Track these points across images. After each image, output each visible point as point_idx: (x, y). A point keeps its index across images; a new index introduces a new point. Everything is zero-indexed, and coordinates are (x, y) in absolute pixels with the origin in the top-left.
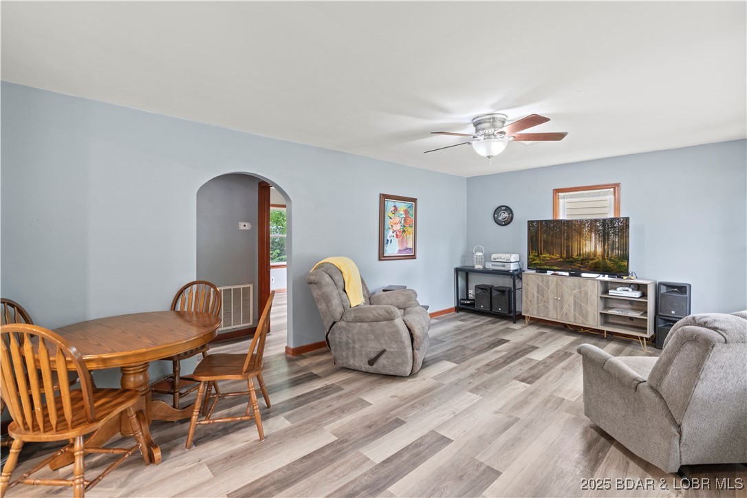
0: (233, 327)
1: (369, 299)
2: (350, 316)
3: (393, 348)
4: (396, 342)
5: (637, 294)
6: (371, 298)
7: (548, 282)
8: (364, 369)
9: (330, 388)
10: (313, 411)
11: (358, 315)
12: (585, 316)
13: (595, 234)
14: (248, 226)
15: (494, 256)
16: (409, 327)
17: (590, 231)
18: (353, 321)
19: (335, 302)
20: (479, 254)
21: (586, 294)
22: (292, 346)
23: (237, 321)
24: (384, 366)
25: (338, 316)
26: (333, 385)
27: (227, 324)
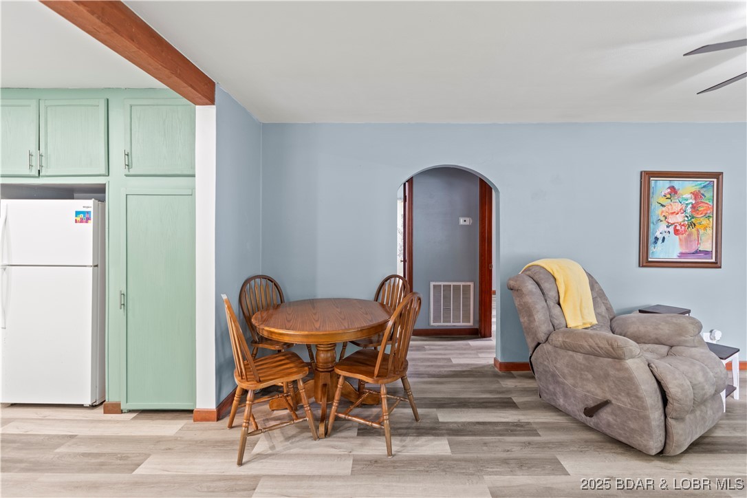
0: (452, 324)
1: (611, 320)
2: (558, 339)
3: (622, 401)
4: (628, 394)
6: (613, 322)
8: (578, 418)
9: (522, 426)
10: (485, 448)
11: (567, 340)
14: (468, 221)
16: (659, 378)
18: (561, 348)
19: (540, 317)
22: (500, 360)
23: (457, 319)
25: (542, 337)
26: (528, 423)
27: (447, 319)
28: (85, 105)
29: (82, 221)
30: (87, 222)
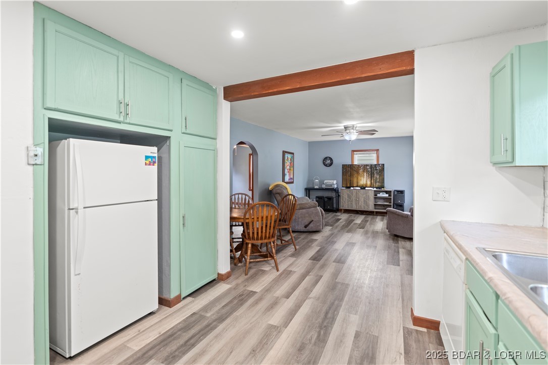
3: (316, 219)
5: (387, 195)
7: (352, 193)
8: (302, 230)
12: (368, 206)
13: (367, 173)
15: (325, 181)
17: (364, 171)
20: (317, 181)
21: (369, 196)
24: (312, 228)
28: (159, 73)
29: (150, 165)
30: (153, 165)
